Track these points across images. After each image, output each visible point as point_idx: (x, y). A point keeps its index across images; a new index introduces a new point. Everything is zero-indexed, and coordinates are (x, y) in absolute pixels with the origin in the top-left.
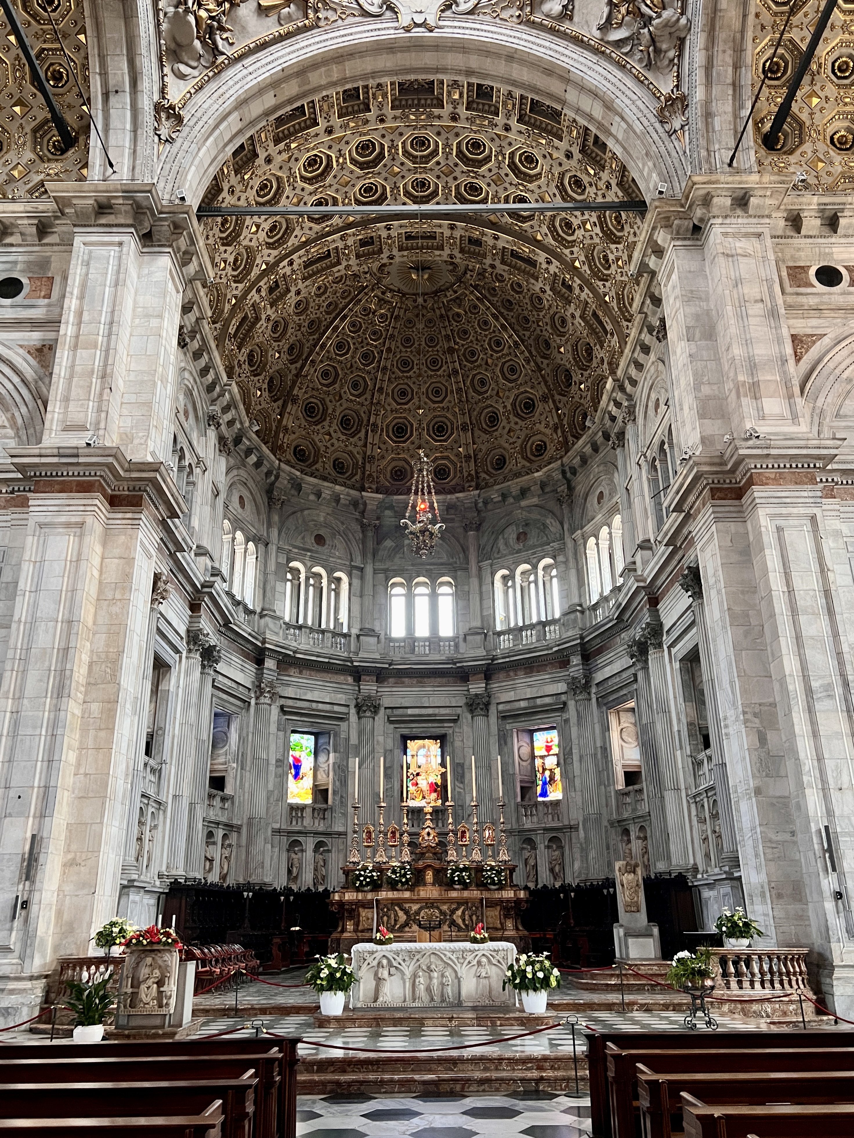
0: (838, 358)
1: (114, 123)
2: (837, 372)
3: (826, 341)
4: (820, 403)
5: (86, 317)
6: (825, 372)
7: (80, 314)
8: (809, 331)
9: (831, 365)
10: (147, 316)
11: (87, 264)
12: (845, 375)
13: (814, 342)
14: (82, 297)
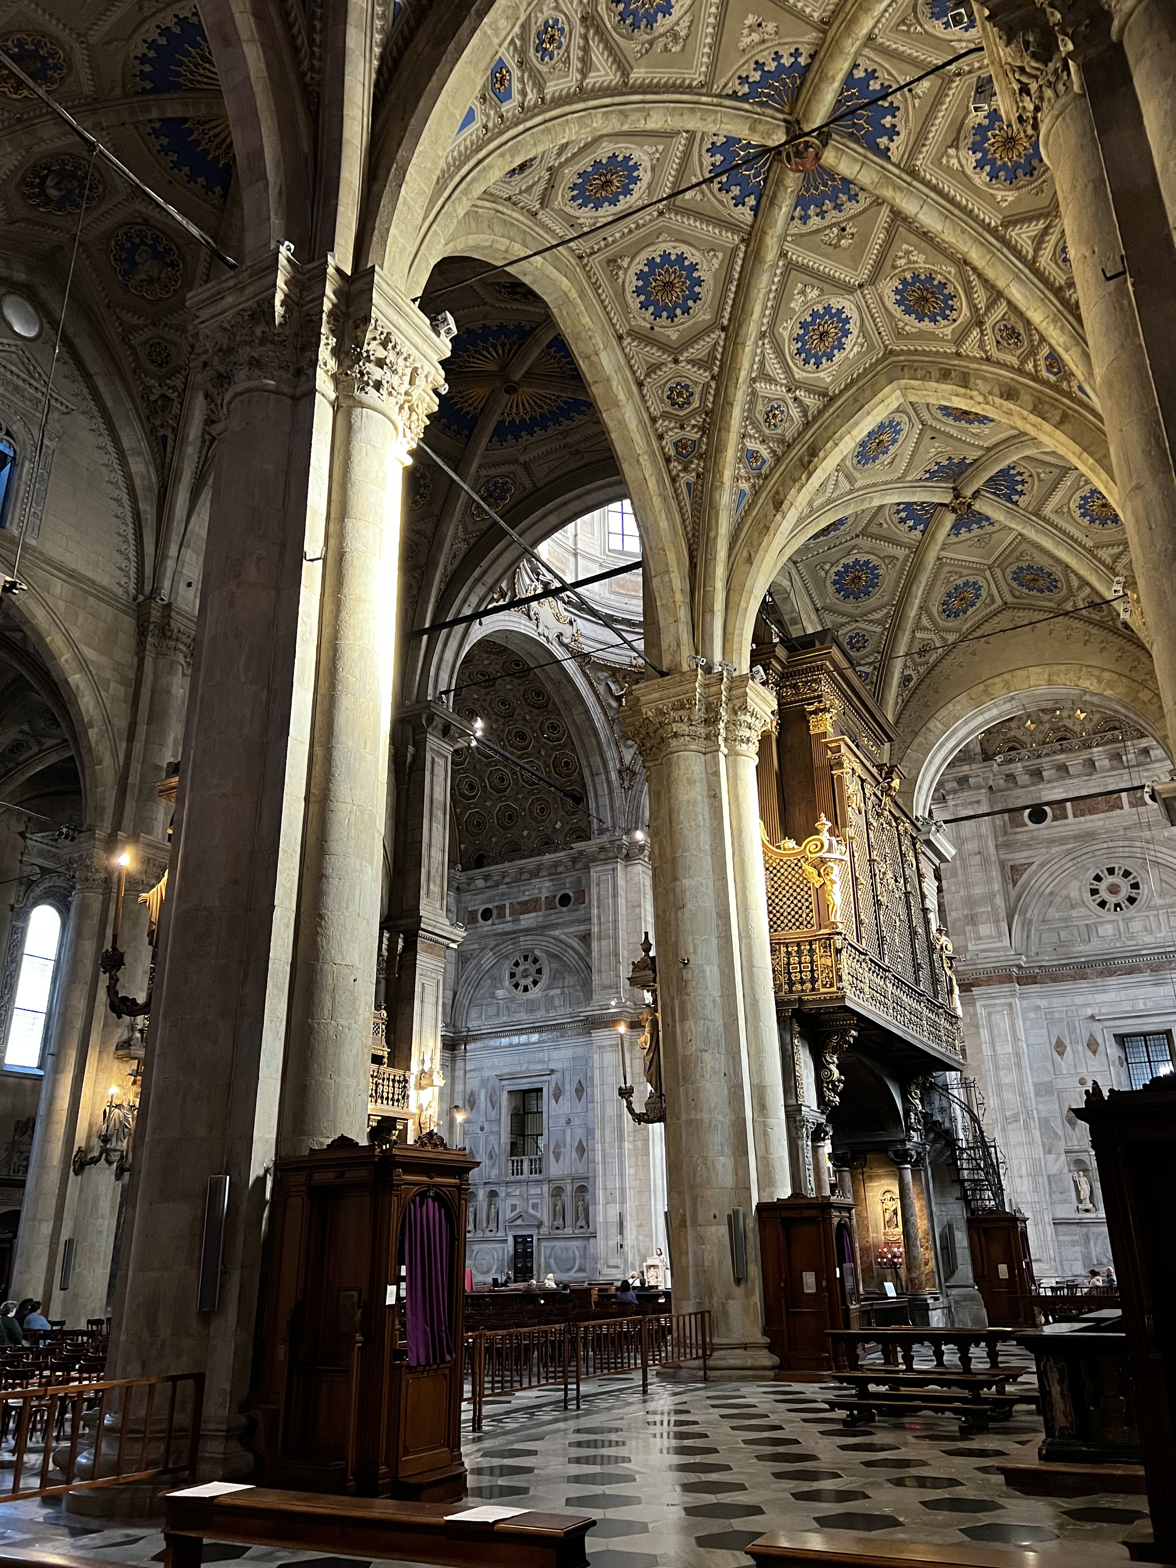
0: (1042, 880)
1: (600, 792)
2: (1041, 890)
3: (1034, 867)
4: (1028, 915)
5: (602, 920)
6: (1032, 892)
7: (599, 917)
8: (1023, 861)
9: (1037, 885)
10: (633, 907)
11: (598, 885)
12: (1047, 891)
13: (1026, 869)
14: (598, 907)
